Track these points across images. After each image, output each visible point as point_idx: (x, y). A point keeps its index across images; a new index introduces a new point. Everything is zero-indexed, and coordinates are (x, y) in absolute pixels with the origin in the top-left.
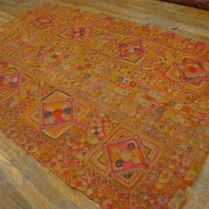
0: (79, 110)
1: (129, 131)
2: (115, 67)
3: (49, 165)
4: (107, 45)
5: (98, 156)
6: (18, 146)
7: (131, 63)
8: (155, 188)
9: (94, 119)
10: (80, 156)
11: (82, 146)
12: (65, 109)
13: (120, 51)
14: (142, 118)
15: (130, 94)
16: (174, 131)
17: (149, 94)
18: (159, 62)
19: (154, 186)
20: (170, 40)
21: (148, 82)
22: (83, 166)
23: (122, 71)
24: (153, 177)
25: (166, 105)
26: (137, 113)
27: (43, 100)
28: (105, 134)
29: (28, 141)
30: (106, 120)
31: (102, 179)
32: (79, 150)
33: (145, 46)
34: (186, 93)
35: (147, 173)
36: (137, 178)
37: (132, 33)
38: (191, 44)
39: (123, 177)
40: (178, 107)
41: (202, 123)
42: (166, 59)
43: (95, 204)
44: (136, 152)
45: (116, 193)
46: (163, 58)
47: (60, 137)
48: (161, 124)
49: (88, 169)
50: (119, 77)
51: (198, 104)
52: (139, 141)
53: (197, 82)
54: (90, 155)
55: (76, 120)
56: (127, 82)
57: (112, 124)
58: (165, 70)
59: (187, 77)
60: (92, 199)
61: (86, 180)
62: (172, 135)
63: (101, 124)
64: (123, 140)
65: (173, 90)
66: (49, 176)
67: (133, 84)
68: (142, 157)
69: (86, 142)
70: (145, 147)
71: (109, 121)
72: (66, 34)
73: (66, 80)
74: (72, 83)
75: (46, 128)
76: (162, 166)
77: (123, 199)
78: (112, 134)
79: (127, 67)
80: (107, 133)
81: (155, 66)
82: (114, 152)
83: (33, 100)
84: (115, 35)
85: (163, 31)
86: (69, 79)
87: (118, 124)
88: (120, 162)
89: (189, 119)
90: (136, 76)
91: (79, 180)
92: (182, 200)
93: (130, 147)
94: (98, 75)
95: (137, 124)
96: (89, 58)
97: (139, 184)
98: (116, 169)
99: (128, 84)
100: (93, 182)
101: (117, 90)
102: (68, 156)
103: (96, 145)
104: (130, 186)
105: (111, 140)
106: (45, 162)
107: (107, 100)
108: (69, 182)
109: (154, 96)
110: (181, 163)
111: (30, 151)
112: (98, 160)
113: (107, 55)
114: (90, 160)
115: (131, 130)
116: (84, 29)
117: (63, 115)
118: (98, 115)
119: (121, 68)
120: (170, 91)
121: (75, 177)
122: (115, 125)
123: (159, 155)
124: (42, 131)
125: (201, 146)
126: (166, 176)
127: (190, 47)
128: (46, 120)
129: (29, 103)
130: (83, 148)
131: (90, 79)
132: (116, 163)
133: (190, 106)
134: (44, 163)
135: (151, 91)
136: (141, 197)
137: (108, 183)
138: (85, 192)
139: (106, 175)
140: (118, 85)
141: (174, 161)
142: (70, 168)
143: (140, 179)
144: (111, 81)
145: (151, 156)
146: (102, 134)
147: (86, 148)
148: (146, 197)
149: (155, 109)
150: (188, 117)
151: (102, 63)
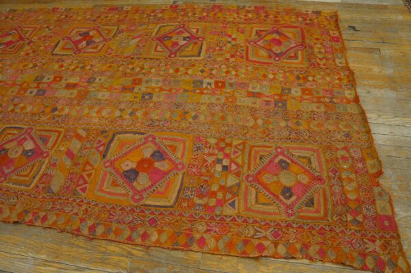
0: (174, 149)
1: (264, 146)
2: (177, 71)
3: (195, 247)
4: (141, 45)
5: (252, 198)
6: (121, 245)
7: (193, 58)
8: (350, 200)
9: (206, 151)
10: (228, 211)
11: (220, 196)
12: (153, 155)
13: (167, 48)
14: (266, 122)
15: (227, 98)
16: (316, 123)
17: (250, 89)
18: (229, 45)
19: (347, 200)
20: (219, 15)
21: (236, 75)
22: (245, 221)
23: (190, 72)
24: (337, 189)
25: (281, 95)
26: (256, 119)
27: (104, 156)
28: (237, 164)
29: (132, 229)
30: (223, 145)
31: (283, 224)
32: (220, 203)
33: (195, 31)
34: (291, 72)
35: (327, 188)
36: (322, 200)
37: (163, 19)
38: (248, 12)
39: (304, 208)
40: (296, 92)
41: (335, 100)
42: (234, 39)
43: (300, 261)
44: (294, 168)
45: (313, 232)
46: (230, 39)
47: (177, 198)
48: (295, 121)
49: (256, 222)
50: (194, 82)
51: (313, 80)
52: (286, 153)
53: (292, 55)
54: (242, 201)
55: (181, 164)
56: (209, 84)
57: (236, 146)
58: (244, 53)
59: (277, 52)
60: (293, 258)
61: (266, 238)
62: (316, 129)
63: (221, 153)
64: (266, 161)
65: (274, 74)
66: (209, 263)
67: (220, 85)
68: (306, 172)
69: (222, 188)
70: (300, 157)
71: (229, 145)
72: (64, 49)
73: (117, 113)
74: (131, 114)
75: (145, 195)
76: (337, 171)
77: (329, 235)
78: (246, 161)
79: (193, 65)
80: (239, 161)
81: (227, 52)
82: (269, 183)
83: (88, 163)
84: (140, 28)
85: (202, 6)
86: (121, 110)
87: (244, 144)
88: (287, 191)
89: (319, 102)
90: (214, 72)
91: (256, 242)
92: (386, 198)
93: (283, 166)
94: (161, 89)
95: (267, 134)
96: (129, 71)
97: (330, 207)
98: (289, 202)
99: (213, 86)
100: (276, 235)
101: (205, 99)
102: (212, 218)
103: (239, 185)
104: (322, 214)
105: (252, 168)
106: (186, 245)
107: (202, 118)
108: (244, 253)
109: (257, 90)
110: (352, 158)
111: (147, 243)
112: (257, 202)
113: (151, 59)
114: (247, 209)
115: (267, 144)
116: (87, 33)
117: (157, 165)
118: (207, 143)
119: (187, 69)
120: (271, 76)
121: (246, 242)
122: (241, 147)
123: (323, 160)
124: (142, 203)
125: (356, 128)
126: (350, 180)
127: (250, 15)
128: (135, 184)
129: (84, 170)
130: (225, 196)
131: (154, 99)
132: (283, 195)
133: (308, 85)
134: (186, 247)
135: (250, 85)
136: (345, 220)
137: (295, 226)
138: (276, 253)
139: (284, 217)
140: (202, 93)
141: (343, 158)
142: (229, 234)
143: (326, 200)
144: (185, 91)
145: (315, 164)
146: (234, 167)
147: (229, 196)
148: (350, 218)
149: (272, 105)
150: (315, 100)
151: (153, 71)
